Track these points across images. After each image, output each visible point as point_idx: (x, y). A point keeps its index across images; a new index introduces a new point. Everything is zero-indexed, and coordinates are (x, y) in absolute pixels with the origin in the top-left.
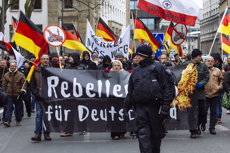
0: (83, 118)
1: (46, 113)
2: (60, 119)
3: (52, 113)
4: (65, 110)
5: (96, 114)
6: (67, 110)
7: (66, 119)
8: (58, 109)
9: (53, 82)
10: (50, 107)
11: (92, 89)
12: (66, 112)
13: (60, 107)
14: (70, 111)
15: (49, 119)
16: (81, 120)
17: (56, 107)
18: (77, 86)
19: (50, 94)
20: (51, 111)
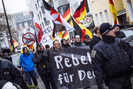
0: (82, 78)
1: (58, 79)
2: (68, 82)
3: (62, 78)
4: (70, 75)
5: (90, 74)
6: (71, 75)
7: (72, 81)
8: (66, 75)
9: (59, 59)
10: (60, 75)
11: (85, 60)
12: (71, 76)
13: (66, 74)
14: (73, 75)
15: (61, 83)
16: (81, 80)
17: (64, 74)
18: (75, 60)
19: (58, 67)
20: (61, 77)
